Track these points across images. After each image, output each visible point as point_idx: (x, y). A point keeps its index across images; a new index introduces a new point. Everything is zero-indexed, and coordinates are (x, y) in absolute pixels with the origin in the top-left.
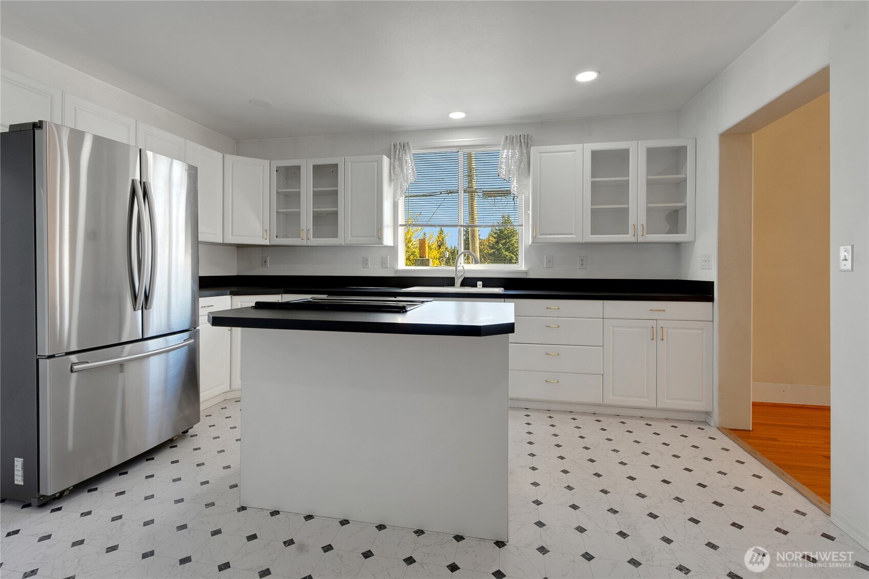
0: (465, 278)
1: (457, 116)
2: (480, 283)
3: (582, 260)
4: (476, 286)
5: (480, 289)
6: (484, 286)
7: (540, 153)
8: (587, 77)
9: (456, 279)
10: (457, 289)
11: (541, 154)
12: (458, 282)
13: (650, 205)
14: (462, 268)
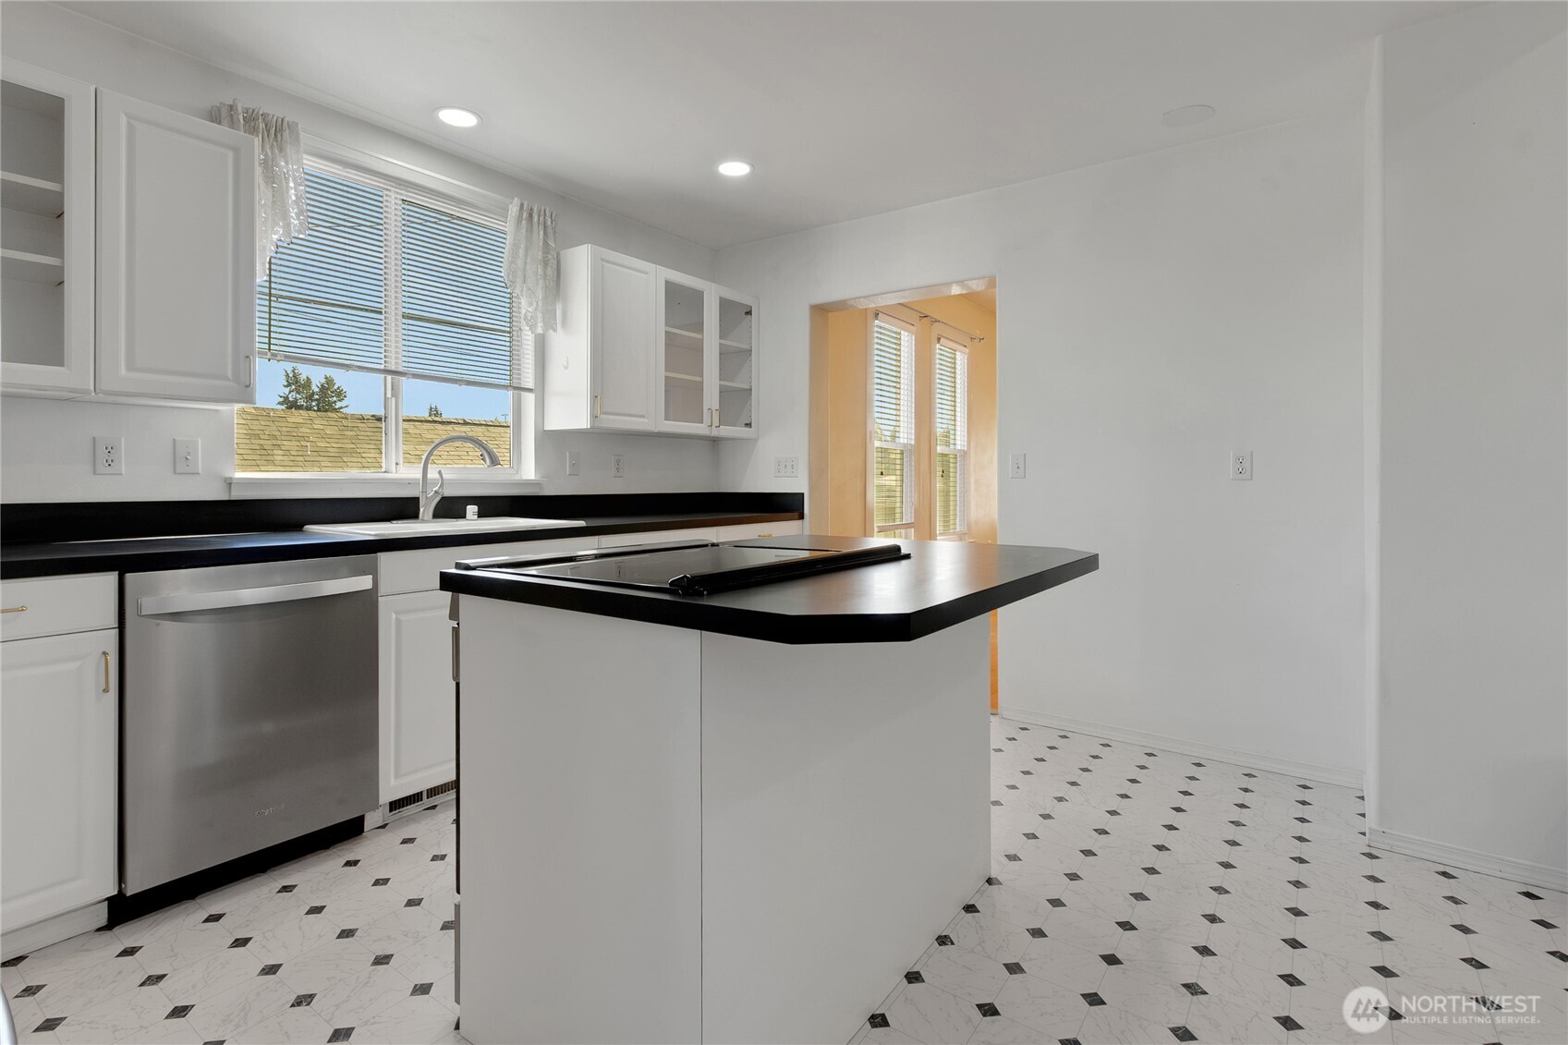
0: (443, 499)
1: (458, 119)
2: (472, 510)
3: (618, 462)
4: (463, 516)
5: (472, 522)
6: (481, 515)
7: (602, 260)
8: (734, 169)
9: (422, 502)
10: (425, 526)
11: (604, 263)
12: (426, 510)
13: (723, 383)
14: (437, 476)
